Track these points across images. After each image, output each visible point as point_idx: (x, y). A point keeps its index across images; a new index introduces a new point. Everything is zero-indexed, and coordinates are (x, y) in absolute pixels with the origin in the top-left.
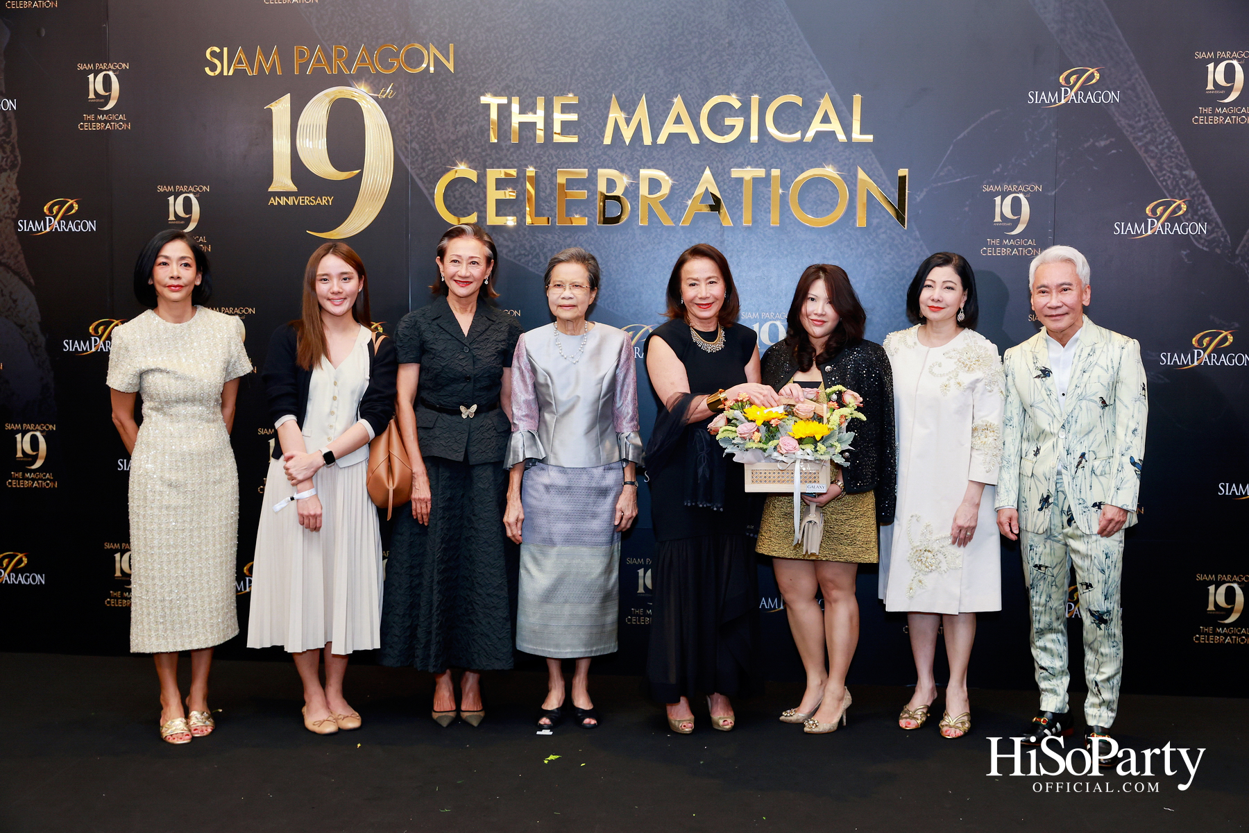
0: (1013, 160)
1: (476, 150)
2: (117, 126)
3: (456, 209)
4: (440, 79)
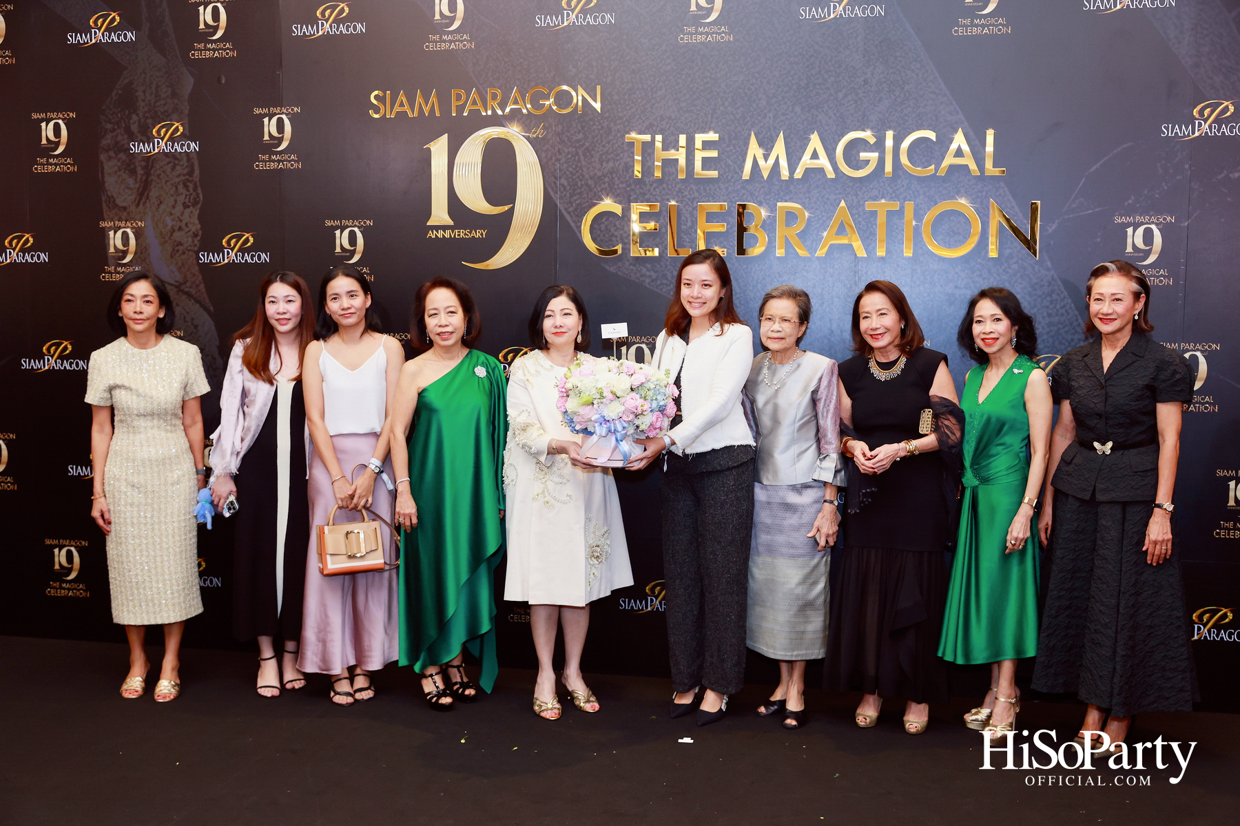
0: (1146, 192)
1: (620, 185)
2: (289, 165)
3: (602, 241)
4: (587, 119)
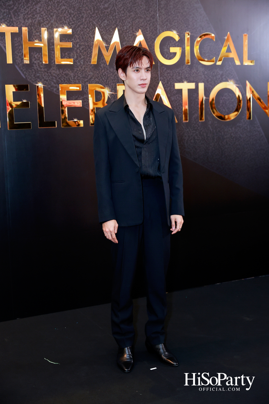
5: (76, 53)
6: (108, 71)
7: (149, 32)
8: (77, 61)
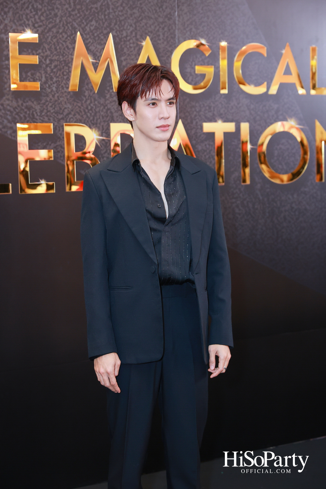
5: (44, 73)
6: (96, 102)
7: (162, 41)
8: (46, 87)
